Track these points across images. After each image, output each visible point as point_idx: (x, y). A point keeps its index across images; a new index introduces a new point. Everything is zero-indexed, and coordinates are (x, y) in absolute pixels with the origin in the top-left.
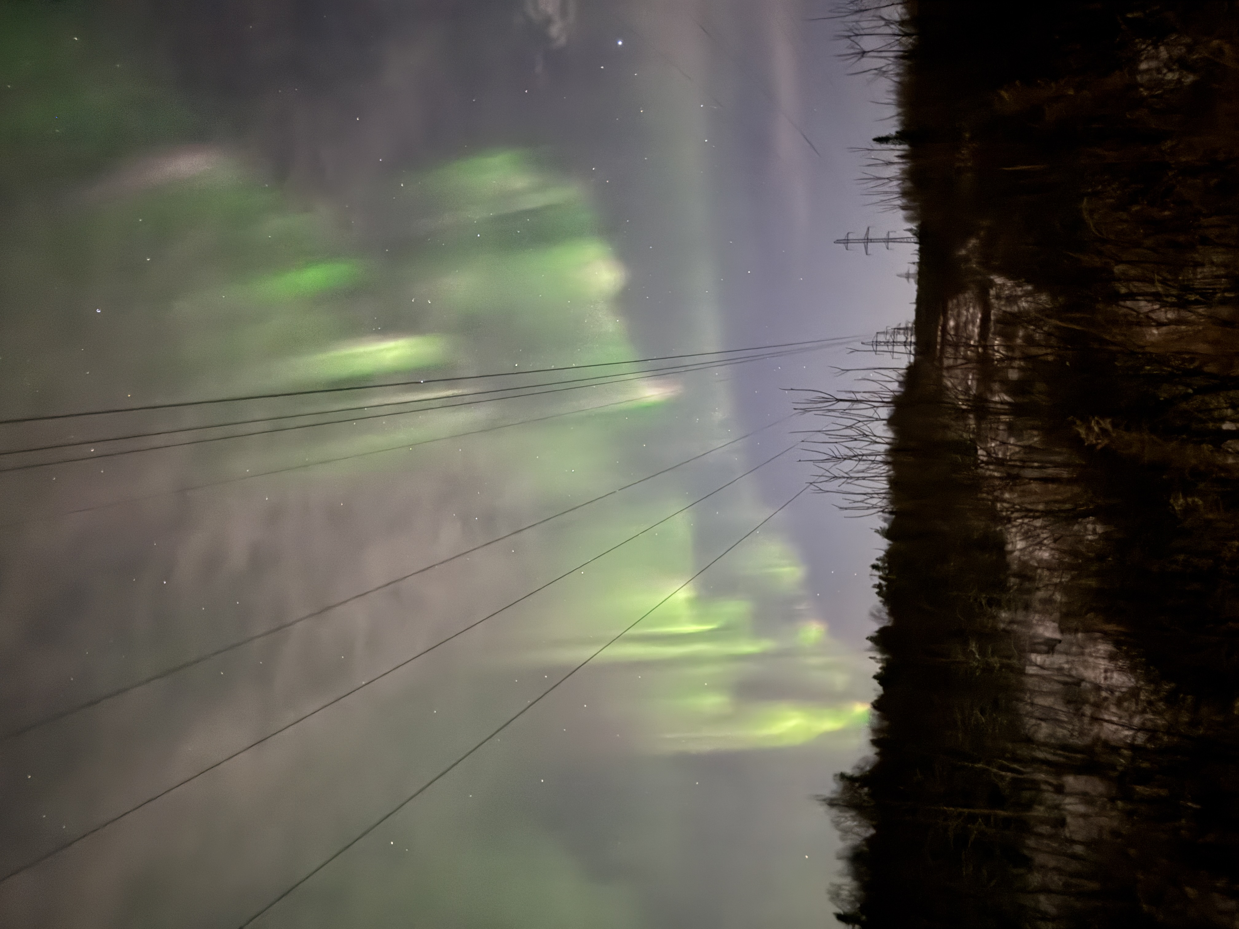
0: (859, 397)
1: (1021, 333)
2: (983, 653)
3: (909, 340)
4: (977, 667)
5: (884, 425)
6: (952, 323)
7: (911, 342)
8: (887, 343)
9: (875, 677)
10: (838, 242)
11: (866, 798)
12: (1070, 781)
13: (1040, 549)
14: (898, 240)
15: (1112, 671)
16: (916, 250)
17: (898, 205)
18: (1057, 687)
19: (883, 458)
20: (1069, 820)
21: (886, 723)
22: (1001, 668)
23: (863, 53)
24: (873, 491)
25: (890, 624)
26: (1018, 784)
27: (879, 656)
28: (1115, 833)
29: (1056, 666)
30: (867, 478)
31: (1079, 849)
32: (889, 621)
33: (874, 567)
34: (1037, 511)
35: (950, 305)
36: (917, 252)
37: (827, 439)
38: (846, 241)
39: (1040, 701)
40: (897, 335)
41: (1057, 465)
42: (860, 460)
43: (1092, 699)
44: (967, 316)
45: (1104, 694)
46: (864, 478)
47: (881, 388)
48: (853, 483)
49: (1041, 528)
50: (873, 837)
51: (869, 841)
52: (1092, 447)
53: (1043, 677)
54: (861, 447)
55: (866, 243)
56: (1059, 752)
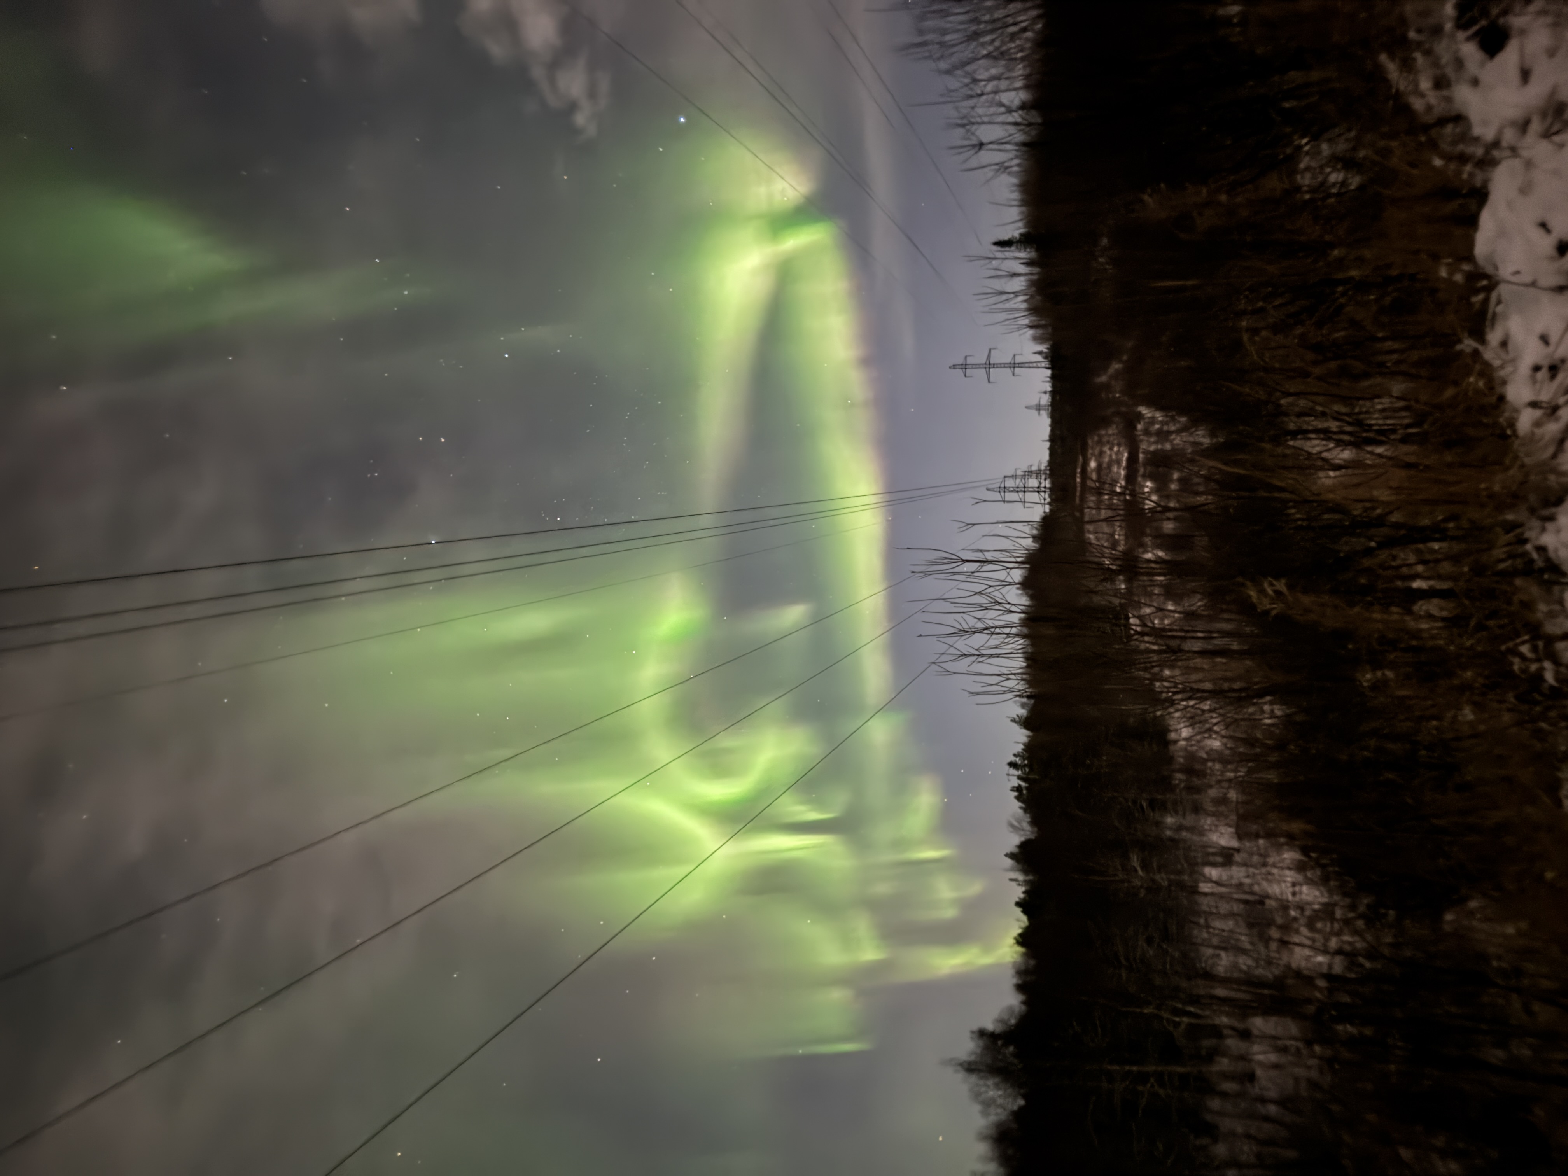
0: (989, 556)
1: (1176, 476)
2: (1145, 866)
3: (1043, 485)
4: (1141, 887)
5: (1018, 588)
6: (1093, 464)
7: (1045, 487)
8: (1016, 490)
9: (1018, 904)
10: (954, 367)
11: (1012, 1059)
12: (1258, 1023)
13: (1210, 737)
14: (1027, 365)
15: (1301, 885)
16: (1048, 377)
17: (1026, 325)
18: (1237, 908)
19: (1019, 630)
20: (1259, 1072)
21: (1032, 962)
22: (1170, 885)
23: (981, 145)
24: (1009, 671)
25: (1033, 837)
26: (1196, 1031)
27: (1021, 877)
28: (1314, 1085)
29: (1234, 882)
30: (1001, 656)
31: (1272, 1109)
32: (1032, 832)
33: (1012, 765)
34: (1203, 691)
35: (1090, 442)
36: (1048, 379)
37: (951, 608)
38: (965, 367)
39: (1218, 924)
40: (1028, 479)
41: (1224, 634)
42: (992, 634)
43: (1279, 921)
44: (1111, 456)
45: (1293, 913)
46: (998, 656)
47: (1014, 546)
48: (985, 662)
49: (1210, 711)
50: (1021, 1108)
51: (1018, 1115)
52: (1267, 612)
53: (1221, 896)
54: (993, 617)
55: (988, 369)
56: (1243, 988)
